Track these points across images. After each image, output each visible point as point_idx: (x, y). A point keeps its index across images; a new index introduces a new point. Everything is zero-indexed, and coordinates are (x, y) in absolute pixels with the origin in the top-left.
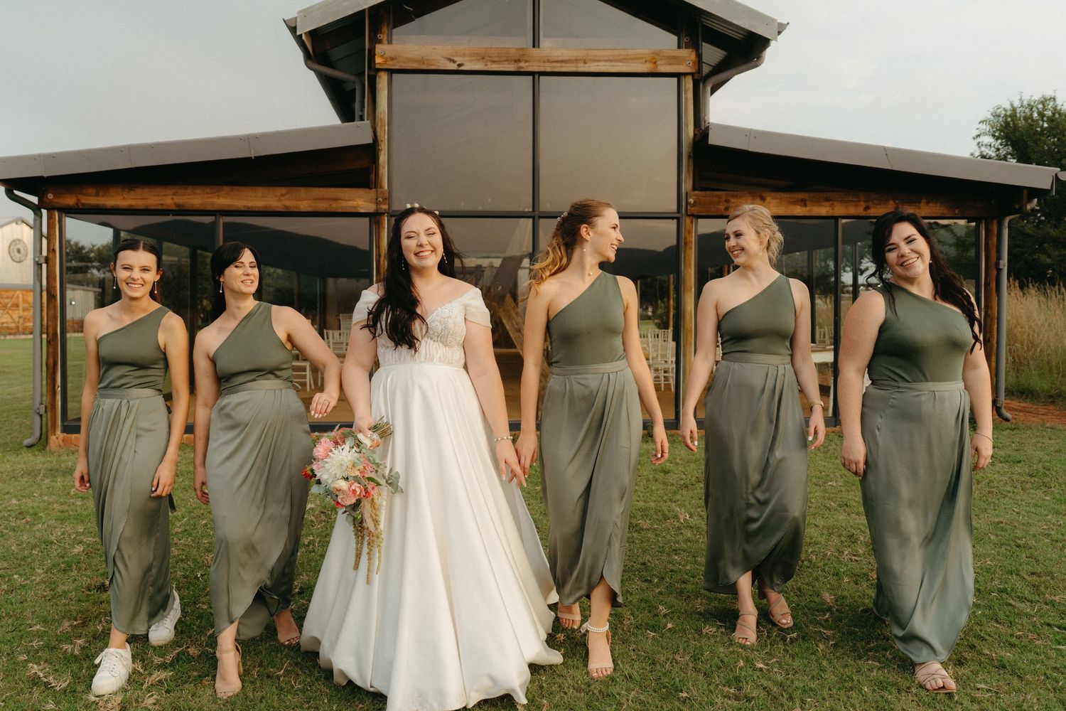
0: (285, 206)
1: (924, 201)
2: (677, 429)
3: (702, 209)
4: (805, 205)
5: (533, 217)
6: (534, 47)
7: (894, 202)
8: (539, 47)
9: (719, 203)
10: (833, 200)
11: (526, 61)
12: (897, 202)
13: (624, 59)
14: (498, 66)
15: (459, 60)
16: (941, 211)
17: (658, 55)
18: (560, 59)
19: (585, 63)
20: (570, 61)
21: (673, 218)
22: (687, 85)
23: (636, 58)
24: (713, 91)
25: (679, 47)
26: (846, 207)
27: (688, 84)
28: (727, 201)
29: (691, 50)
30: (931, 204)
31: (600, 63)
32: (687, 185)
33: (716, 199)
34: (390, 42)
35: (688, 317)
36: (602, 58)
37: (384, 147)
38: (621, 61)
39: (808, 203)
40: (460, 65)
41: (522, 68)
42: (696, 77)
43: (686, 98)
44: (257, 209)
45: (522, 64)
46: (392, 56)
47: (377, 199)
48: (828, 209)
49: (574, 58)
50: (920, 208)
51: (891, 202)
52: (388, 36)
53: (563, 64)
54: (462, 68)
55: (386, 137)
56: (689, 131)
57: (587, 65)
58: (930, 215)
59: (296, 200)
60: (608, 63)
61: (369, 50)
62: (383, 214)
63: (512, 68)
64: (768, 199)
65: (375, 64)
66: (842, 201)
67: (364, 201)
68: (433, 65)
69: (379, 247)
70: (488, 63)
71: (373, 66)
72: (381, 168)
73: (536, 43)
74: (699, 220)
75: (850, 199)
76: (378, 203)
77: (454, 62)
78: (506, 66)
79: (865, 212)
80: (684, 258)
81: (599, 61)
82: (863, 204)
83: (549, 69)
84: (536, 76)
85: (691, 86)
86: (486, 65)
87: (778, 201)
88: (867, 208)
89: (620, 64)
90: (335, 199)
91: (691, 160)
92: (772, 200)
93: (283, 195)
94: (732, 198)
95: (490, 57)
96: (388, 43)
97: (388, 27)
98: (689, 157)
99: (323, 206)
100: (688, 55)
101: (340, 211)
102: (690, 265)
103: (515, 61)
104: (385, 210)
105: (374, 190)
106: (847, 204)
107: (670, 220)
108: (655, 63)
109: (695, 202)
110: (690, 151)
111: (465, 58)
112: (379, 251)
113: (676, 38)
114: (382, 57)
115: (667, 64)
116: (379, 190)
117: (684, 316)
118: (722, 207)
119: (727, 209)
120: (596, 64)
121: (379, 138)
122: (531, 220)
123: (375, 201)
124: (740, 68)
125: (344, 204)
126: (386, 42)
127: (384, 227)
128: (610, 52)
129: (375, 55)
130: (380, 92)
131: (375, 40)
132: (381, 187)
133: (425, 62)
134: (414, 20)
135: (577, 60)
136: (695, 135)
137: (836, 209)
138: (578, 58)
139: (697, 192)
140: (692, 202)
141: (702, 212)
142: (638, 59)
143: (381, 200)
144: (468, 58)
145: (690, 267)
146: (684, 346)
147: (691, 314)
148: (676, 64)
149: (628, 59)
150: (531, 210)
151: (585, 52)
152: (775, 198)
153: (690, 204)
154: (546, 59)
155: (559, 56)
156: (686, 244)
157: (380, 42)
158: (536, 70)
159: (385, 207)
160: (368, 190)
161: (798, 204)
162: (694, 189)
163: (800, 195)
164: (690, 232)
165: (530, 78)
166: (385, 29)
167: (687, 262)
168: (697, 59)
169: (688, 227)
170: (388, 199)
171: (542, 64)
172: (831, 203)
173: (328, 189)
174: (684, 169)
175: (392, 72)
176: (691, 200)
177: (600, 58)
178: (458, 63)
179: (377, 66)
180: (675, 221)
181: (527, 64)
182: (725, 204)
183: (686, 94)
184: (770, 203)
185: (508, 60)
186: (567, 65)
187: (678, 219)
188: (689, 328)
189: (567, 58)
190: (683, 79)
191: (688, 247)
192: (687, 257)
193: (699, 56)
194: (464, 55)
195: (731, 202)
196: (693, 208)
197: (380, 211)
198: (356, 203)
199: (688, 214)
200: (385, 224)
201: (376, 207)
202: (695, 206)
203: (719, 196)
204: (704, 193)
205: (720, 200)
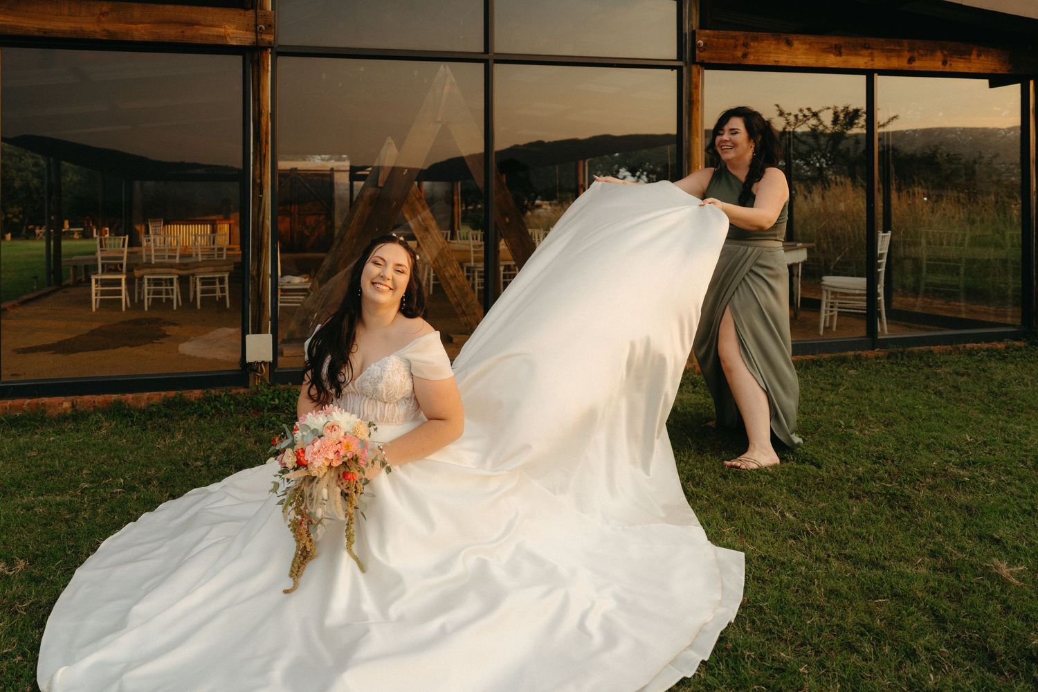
0: (108, 31)
1: (975, 52)
3: (713, 55)
4: (840, 54)
5: (485, 61)
7: (942, 53)
9: (736, 47)
10: (872, 49)
12: (945, 52)
16: (993, 67)
21: (671, 68)
26: (888, 58)
28: (746, 45)
30: (982, 58)
32: (692, 22)
33: (732, 41)
39: (843, 50)
44: (60, 35)
47: (256, 26)
48: (866, 59)
50: (970, 62)
51: (939, 54)
58: (981, 71)
59: (127, 23)
62: (265, 48)
64: (796, 44)
66: (883, 50)
67: (236, 28)
69: (259, 100)
74: (707, 72)
75: (892, 47)
76: (257, 32)
79: (909, 65)
80: (690, 122)
82: (907, 55)
87: (808, 46)
88: (911, 60)
90: (191, 24)
92: (800, 46)
93: (103, 14)
94: (752, 40)
99: (170, 33)
101: (199, 42)
102: (698, 132)
104: (270, 42)
105: (251, 11)
106: (889, 54)
107: (669, 71)
109: (706, 44)
112: (259, 106)
116: (259, 12)
118: (739, 54)
119: (745, 55)
122: (482, 65)
123: (254, 29)
125: (205, 31)
127: (268, 70)
132: (262, 8)
137: (876, 60)
139: (708, 31)
140: (702, 45)
141: (711, 59)
143: (264, 28)
150: (482, 50)
152: (804, 44)
153: (700, 48)
156: (692, 103)
159: (268, 38)
160: (242, 11)
161: (831, 52)
162: (702, 27)
163: (834, 40)
164: (696, 88)
169: (694, 80)
170: (273, 27)
172: (870, 51)
173: (179, 7)
176: (701, 42)
180: (675, 71)
182: (744, 49)
184: (798, 49)
187: (678, 68)
191: (695, 108)
192: (693, 122)
195: (750, 45)
196: (703, 54)
197: (262, 44)
198: (223, 30)
199: (697, 61)
200: (268, 65)
201: (255, 37)
202: (705, 50)
203: (734, 38)
204: (716, 32)
205: (737, 43)
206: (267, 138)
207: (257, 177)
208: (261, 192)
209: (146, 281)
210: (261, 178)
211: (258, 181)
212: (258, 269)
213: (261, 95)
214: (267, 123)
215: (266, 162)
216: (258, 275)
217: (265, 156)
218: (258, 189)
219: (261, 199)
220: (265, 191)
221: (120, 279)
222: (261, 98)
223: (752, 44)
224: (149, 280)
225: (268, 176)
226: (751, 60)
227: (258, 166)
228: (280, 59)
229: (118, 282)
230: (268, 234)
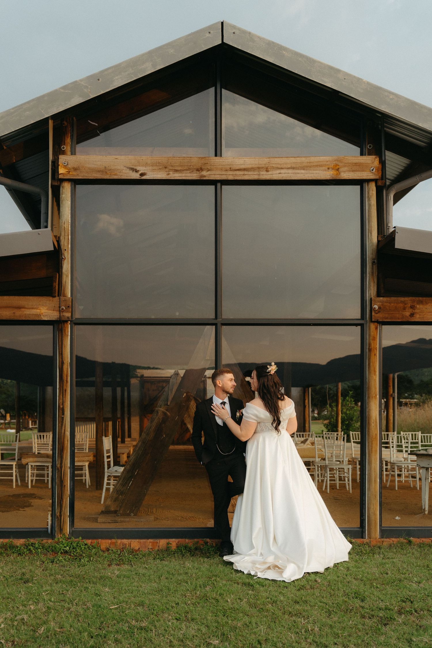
2: (362, 538)
3: (387, 315)
5: (215, 324)
6: (216, 155)
8: (221, 156)
9: (404, 309)
11: (209, 170)
13: (307, 167)
14: (180, 175)
15: (142, 170)
17: (341, 162)
18: (243, 167)
19: (267, 171)
20: (252, 169)
21: (356, 325)
22: (371, 192)
23: (318, 166)
24: (397, 199)
25: (362, 154)
27: (372, 190)
28: (412, 307)
29: (374, 157)
31: (282, 171)
32: (371, 291)
33: (401, 305)
34: (73, 153)
35: (373, 425)
36: (285, 166)
37: (67, 255)
38: (303, 168)
40: (142, 175)
41: (205, 176)
42: (380, 183)
43: (370, 205)
45: (204, 173)
46: (75, 166)
47: (60, 307)
49: (256, 166)
52: (71, 148)
53: (246, 173)
54: (144, 177)
55: (70, 246)
56: (373, 238)
57: (270, 173)
60: (290, 171)
61: (53, 162)
62: (66, 321)
63: (194, 176)
65: (58, 174)
67: (47, 309)
68: (116, 175)
69: (62, 354)
70: (171, 173)
71: (56, 177)
72: (64, 277)
73: (217, 152)
74: (384, 327)
76: (60, 311)
77: (137, 171)
78: (189, 175)
80: (369, 364)
81: (282, 168)
83: (231, 178)
84: (219, 185)
85: (374, 193)
86: (169, 174)
89: (303, 171)
90: (19, 308)
91: (375, 267)
94: (418, 304)
95: (172, 166)
96: (72, 154)
97: (72, 139)
98: (373, 263)
99: (6, 314)
100: (372, 161)
101: (23, 319)
102: (375, 371)
103: (198, 170)
104: (68, 318)
105: (57, 298)
107: (354, 327)
108: (338, 170)
109: (379, 308)
110: (374, 257)
111: (148, 168)
112: (62, 358)
113: (359, 149)
114: (65, 167)
115: (350, 171)
116: (62, 298)
117: (369, 423)
118: (407, 314)
119: (412, 315)
120: (278, 171)
121: (62, 247)
122: (214, 327)
123: (58, 309)
124: (424, 175)
125: (27, 312)
126: (69, 153)
127: (68, 335)
128: (293, 160)
129: (58, 165)
130: (64, 202)
131: (58, 151)
132: (65, 296)
133: (108, 172)
134: (99, 135)
135: (259, 168)
136: (378, 241)
138: (260, 166)
139: (381, 298)
140: (377, 308)
141: (387, 318)
142: (321, 166)
143: (64, 308)
144: (150, 168)
145: (375, 374)
146: (369, 452)
147: (376, 422)
148: (359, 171)
149: (310, 167)
150: (213, 316)
151: (266, 160)
153: (375, 311)
154: (228, 167)
155: (241, 165)
156: (370, 350)
157: (64, 153)
158: (218, 179)
159: (68, 315)
160: (51, 298)
162: (379, 295)
164: (374, 339)
165: (213, 187)
166: (68, 140)
167: (372, 368)
168: (380, 166)
169: (372, 334)
170: (71, 308)
171: (224, 173)
173: (12, 297)
174: (368, 275)
175: (76, 182)
176: (376, 307)
177: (282, 166)
178: (140, 172)
179: (61, 177)
180: (359, 327)
181: (209, 173)
182: (411, 310)
183: (369, 200)
185: (189, 169)
186: (250, 173)
187: (362, 325)
188: (374, 435)
189: (250, 166)
190: (365, 185)
191: (373, 354)
192: (371, 364)
193: (383, 163)
194: (146, 165)
195: (416, 307)
196: (378, 315)
197: (63, 319)
198: (39, 311)
199: (373, 320)
200: (68, 331)
201: (59, 315)
202: (379, 312)
203: (404, 303)
204: (388, 299)
205: (406, 306)
206: (67, 379)
207: (61, 404)
208: (63, 414)
209: (30, 467)
210: (63, 404)
211: (61, 406)
212: (61, 464)
213: (63, 351)
214: (67, 369)
215: (67, 395)
216: (61, 467)
217: (66, 390)
218: (61, 411)
219: (63, 418)
220: (65, 413)
221: (12, 465)
222: (63, 353)
223: (418, 306)
224: (32, 466)
225: (68, 403)
226: (417, 318)
227: (61, 397)
228: (76, 327)
229: (10, 467)
230: (68, 441)
